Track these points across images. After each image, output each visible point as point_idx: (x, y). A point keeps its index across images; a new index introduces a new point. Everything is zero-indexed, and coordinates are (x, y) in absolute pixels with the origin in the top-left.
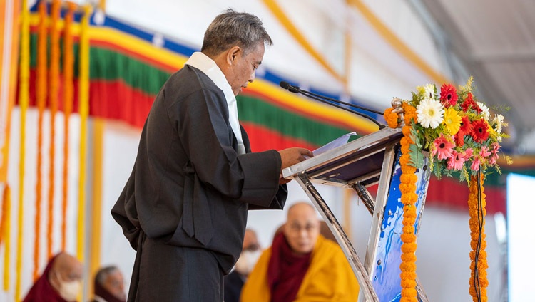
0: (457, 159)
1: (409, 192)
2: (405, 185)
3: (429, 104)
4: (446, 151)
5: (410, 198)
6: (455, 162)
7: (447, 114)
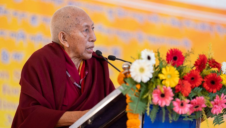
0: (182, 105)
6: (179, 107)
7: (166, 70)
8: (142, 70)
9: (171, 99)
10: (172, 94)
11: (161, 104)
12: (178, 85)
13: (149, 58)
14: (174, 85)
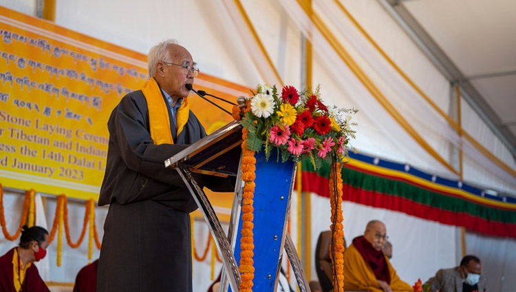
0: (296, 145)
1: (247, 171)
2: (244, 166)
3: (261, 97)
4: (283, 138)
5: (248, 176)
6: (294, 147)
7: (284, 108)
8: (263, 105)
9: (288, 138)
10: (289, 133)
11: (278, 142)
12: (295, 123)
13: (268, 93)
14: (291, 123)
